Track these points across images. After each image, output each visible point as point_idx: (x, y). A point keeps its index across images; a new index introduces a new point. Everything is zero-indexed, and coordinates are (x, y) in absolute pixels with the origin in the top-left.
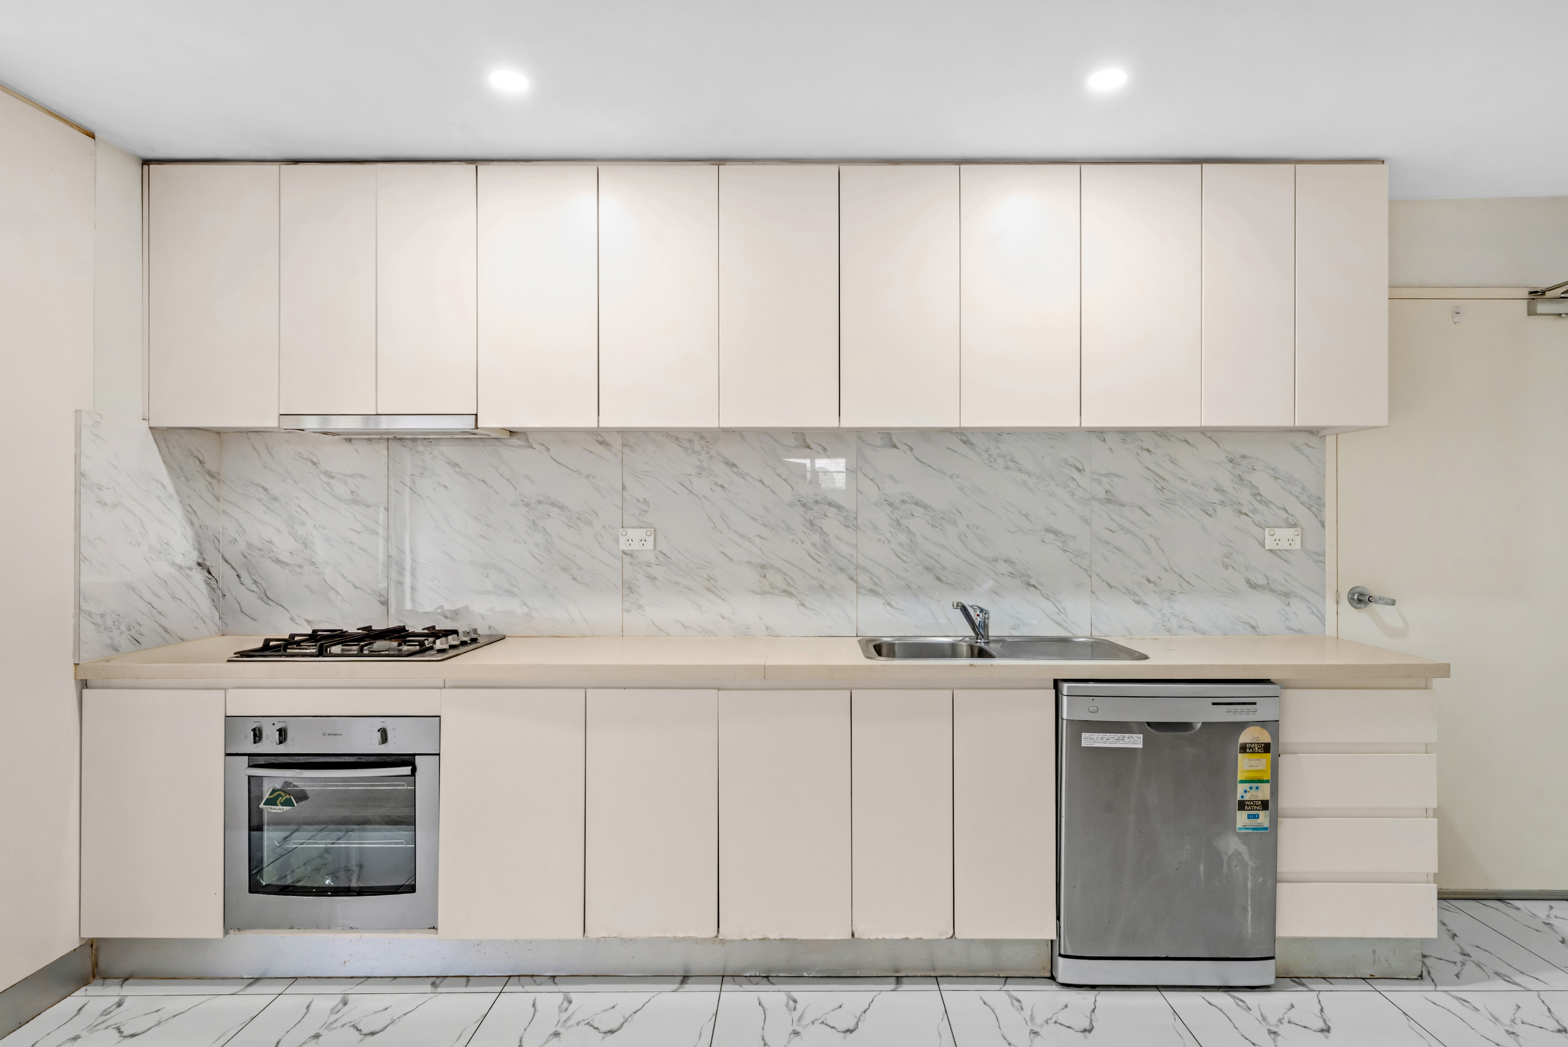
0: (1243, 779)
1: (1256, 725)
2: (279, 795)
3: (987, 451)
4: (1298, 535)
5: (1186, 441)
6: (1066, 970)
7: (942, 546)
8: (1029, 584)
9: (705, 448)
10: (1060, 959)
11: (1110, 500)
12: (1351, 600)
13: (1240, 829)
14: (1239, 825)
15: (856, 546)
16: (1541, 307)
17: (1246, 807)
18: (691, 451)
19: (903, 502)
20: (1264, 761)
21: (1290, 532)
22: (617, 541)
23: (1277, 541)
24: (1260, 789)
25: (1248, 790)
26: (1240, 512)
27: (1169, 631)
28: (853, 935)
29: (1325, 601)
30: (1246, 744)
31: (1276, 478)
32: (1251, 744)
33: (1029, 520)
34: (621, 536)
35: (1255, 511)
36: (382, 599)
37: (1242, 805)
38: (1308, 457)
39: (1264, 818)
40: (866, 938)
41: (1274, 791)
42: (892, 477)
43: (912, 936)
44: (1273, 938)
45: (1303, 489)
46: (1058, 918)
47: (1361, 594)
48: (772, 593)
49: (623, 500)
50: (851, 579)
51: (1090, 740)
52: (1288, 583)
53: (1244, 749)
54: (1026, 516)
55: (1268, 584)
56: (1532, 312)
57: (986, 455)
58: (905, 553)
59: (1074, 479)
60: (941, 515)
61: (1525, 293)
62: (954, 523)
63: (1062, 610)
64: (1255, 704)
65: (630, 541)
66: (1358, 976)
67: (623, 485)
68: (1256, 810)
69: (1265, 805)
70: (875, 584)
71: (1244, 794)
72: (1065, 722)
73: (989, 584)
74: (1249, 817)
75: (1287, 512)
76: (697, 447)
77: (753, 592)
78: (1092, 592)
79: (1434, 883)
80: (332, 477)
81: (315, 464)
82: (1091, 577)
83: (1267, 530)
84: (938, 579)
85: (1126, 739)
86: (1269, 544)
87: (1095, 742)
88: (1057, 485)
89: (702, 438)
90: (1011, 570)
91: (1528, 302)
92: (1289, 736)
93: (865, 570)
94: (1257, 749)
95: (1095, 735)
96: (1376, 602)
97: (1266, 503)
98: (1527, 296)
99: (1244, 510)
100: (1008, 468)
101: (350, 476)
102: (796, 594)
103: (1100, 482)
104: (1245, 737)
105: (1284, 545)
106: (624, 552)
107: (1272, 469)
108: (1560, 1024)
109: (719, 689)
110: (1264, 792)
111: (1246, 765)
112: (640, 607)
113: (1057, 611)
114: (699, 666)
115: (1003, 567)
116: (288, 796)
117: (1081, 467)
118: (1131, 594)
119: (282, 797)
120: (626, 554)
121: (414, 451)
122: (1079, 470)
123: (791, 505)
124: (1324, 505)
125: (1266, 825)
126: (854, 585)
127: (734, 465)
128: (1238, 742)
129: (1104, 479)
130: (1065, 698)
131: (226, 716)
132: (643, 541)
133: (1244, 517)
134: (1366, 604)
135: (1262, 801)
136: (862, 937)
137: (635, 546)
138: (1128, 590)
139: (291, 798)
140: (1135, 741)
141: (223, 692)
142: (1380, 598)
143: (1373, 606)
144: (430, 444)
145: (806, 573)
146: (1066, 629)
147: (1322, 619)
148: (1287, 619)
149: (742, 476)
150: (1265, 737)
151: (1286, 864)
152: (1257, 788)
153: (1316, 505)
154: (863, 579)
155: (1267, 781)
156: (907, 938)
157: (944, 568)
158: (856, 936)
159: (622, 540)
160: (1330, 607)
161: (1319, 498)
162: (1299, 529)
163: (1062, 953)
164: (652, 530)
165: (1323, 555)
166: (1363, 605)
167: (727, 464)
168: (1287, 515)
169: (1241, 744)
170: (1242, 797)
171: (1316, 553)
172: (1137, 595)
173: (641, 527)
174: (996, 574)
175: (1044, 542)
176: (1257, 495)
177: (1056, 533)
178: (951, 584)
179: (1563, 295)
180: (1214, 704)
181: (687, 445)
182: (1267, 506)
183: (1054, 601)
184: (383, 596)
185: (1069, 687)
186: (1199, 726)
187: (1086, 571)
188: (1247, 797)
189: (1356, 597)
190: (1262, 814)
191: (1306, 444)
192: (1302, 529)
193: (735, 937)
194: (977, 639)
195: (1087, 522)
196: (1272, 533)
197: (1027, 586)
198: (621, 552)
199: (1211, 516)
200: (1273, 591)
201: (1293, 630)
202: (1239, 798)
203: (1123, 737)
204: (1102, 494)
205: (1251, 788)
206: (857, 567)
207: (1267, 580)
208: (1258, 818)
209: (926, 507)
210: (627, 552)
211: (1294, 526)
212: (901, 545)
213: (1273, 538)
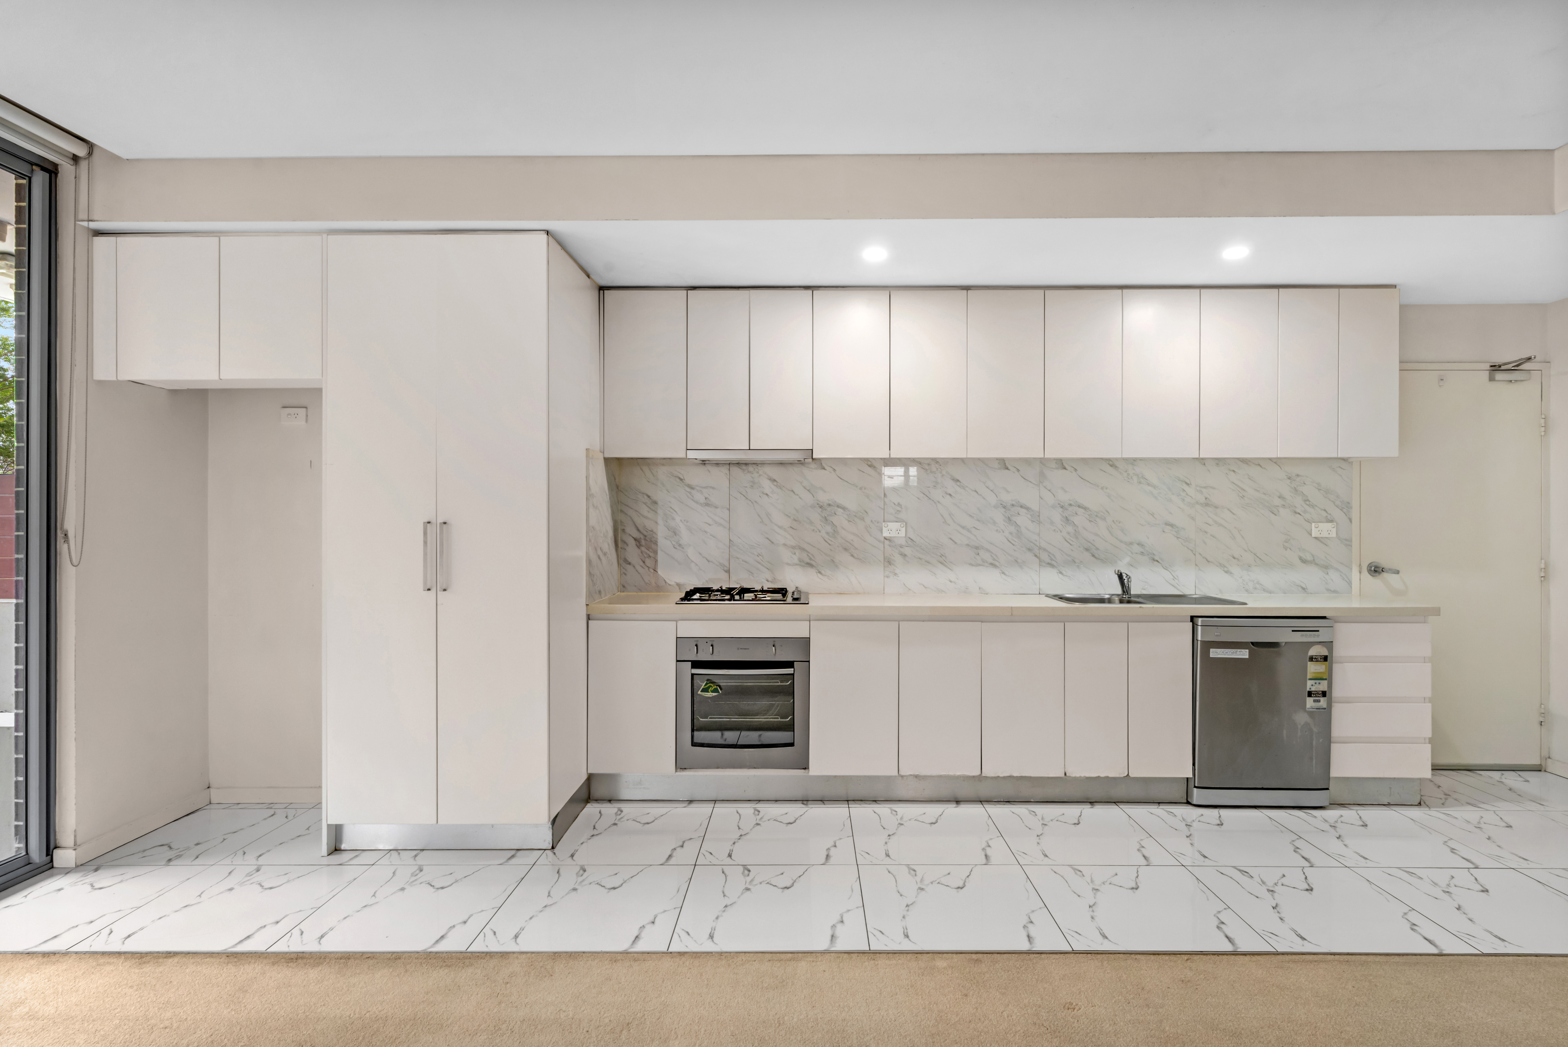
0: (1311, 678)
1: (1319, 644)
2: (711, 686)
3: (1126, 471)
4: (1334, 528)
5: (1259, 465)
6: (1197, 796)
7: (1097, 535)
8: (1154, 560)
9: (939, 470)
10: (1195, 789)
11: (1207, 504)
12: (1369, 571)
13: (1308, 708)
14: (1308, 706)
15: (1039, 535)
16: (1499, 376)
17: (1312, 695)
18: (930, 471)
19: (1070, 505)
20: (1324, 667)
21: (1329, 526)
22: (881, 531)
23: (1320, 532)
24: (1321, 684)
25: (1314, 684)
26: (1295, 512)
27: (1247, 591)
28: (1065, 774)
29: (1352, 571)
30: (1313, 656)
31: (1319, 490)
32: (1316, 656)
33: (1154, 518)
34: (884, 528)
35: (1305, 512)
36: (726, 569)
37: (1310, 694)
38: (1341, 476)
39: (1323, 702)
40: (1073, 776)
41: (1330, 685)
42: (1063, 489)
43: (1102, 775)
44: (1329, 778)
45: (1338, 497)
46: (1194, 764)
47: (1376, 567)
48: (983, 565)
49: (885, 503)
50: (1036, 556)
51: (1215, 653)
52: (1327, 559)
53: (1311, 659)
54: (1152, 515)
55: (1314, 560)
56: (1492, 379)
57: (1125, 474)
58: (1071, 539)
59: (1184, 490)
60: (1096, 514)
61: (1487, 366)
62: (1104, 519)
63: (1176, 577)
64: (1318, 631)
65: (890, 530)
66: (1380, 804)
67: (885, 494)
68: (1319, 697)
69: (1324, 694)
70: (1052, 559)
71: (1311, 687)
72: (1199, 642)
73: (1127, 560)
74: (1314, 701)
75: (1327, 512)
76: (934, 468)
77: (971, 564)
78: (1196, 565)
79: (1429, 743)
80: (693, 488)
81: (681, 479)
82: (1195, 555)
83: (1313, 524)
84: (1093, 556)
85: (1238, 652)
86: (1315, 533)
87: (1219, 654)
88: (1173, 494)
89: (937, 462)
90: (1142, 550)
91: (1490, 372)
92: (1339, 651)
93: (1045, 550)
94: (1319, 659)
95: (1219, 650)
96: (1387, 572)
97: (1312, 506)
98: (1488, 368)
99: (1298, 511)
100: (1140, 483)
101: (704, 488)
102: (998, 565)
103: (1201, 492)
104: (1313, 652)
105: (1325, 534)
106: (885, 538)
107: (1317, 484)
108: (1507, 824)
109: (982, 622)
110: (1323, 686)
111: (1313, 668)
112: (895, 574)
113: (1172, 577)
114: (971, 607)
115: (1136, 549)
116: (715, 687)
117: (1189, 483)
118: (1222, 566)
119: (712, 687)
120: (886, 539)
121: (746, 471)
122: (1188, 484)
123: (996, 507)
124: (1352, 507)
125: (1325, 706)
126: (1037, 560)
127: (958, 481)
128: (1308, 654)
129: (1204, 490)
130: (1199, 628)
131: (677, 638)
132: (898, 531)
133: (1298, 515)
134: (1380, 573)
135: (1323, 692)
136: (1072, 776)
137: (893, 534)
138: (1220, 564)
139: (717, 688)
140: (1244, 654)
141: (675, 622)
142: (1390, 570)
143: (1385, 575)
144: (757, 467)
145: (1006, 552)
146: (1178, 590)
147: (1350, 583)
148: (1326, 583)
149: (964, 488)
150: (1324, 652)
151: (1337, 731)
152: (1319, 683)
153: (1346, 507)
154: (1044, 556)
155: (1326, 679)
156: (1099, 777)
157: (1097, 549)
158: (1067, 774)
159: (884, 529)
160: (1355, 575)
161: (1348, 503)
162: (1335, 524)
163: (1196, 785)
164: (904, 523)
165: (1351, 541)
166: (1377, 574)
167: (953, 480)
168: (1326, 515)
169: (1311, 656)
170: (1310, 689)
171: (1346, 540)
172: (1226, 567)
173: (897, 522)
174: (1132, 553)
175: (1164, 532)
176: (1306, 500)
177: (1172, 525)
178: (1102, 559)
179: (1513, 368)
180: (1293, 631)
181: (927, 467)
182: (1313, 508)
183: (1170, 571)
184: (726, 567)
185: (1202, 621)
186: (1284, 644)
187: (1192, 551)
188: (1313, 689)
189: (1373, 569)
190: (1322, 699)
191: (1340, 467)
192: (1337, 524)
193: (992, 775)
194: (1123, 595)
195: (1193, 519)
196: (1317, 526)
197: (1153, 561)
198: (883, 538)
199: (1275, 515)
200: (1317, 564)
201: (1331, 590)
202: (1308, 689)
203: (1237, 651)
204: (1203, 500)
205: (1316, 683)
206: (1040, 548)
207: (1313, 557)
208: (1320, 702)
209: (1085, 509)
210: (887, 538)
211: (1331, 521)
212: (1069, 533)
213: (1317, 529)
